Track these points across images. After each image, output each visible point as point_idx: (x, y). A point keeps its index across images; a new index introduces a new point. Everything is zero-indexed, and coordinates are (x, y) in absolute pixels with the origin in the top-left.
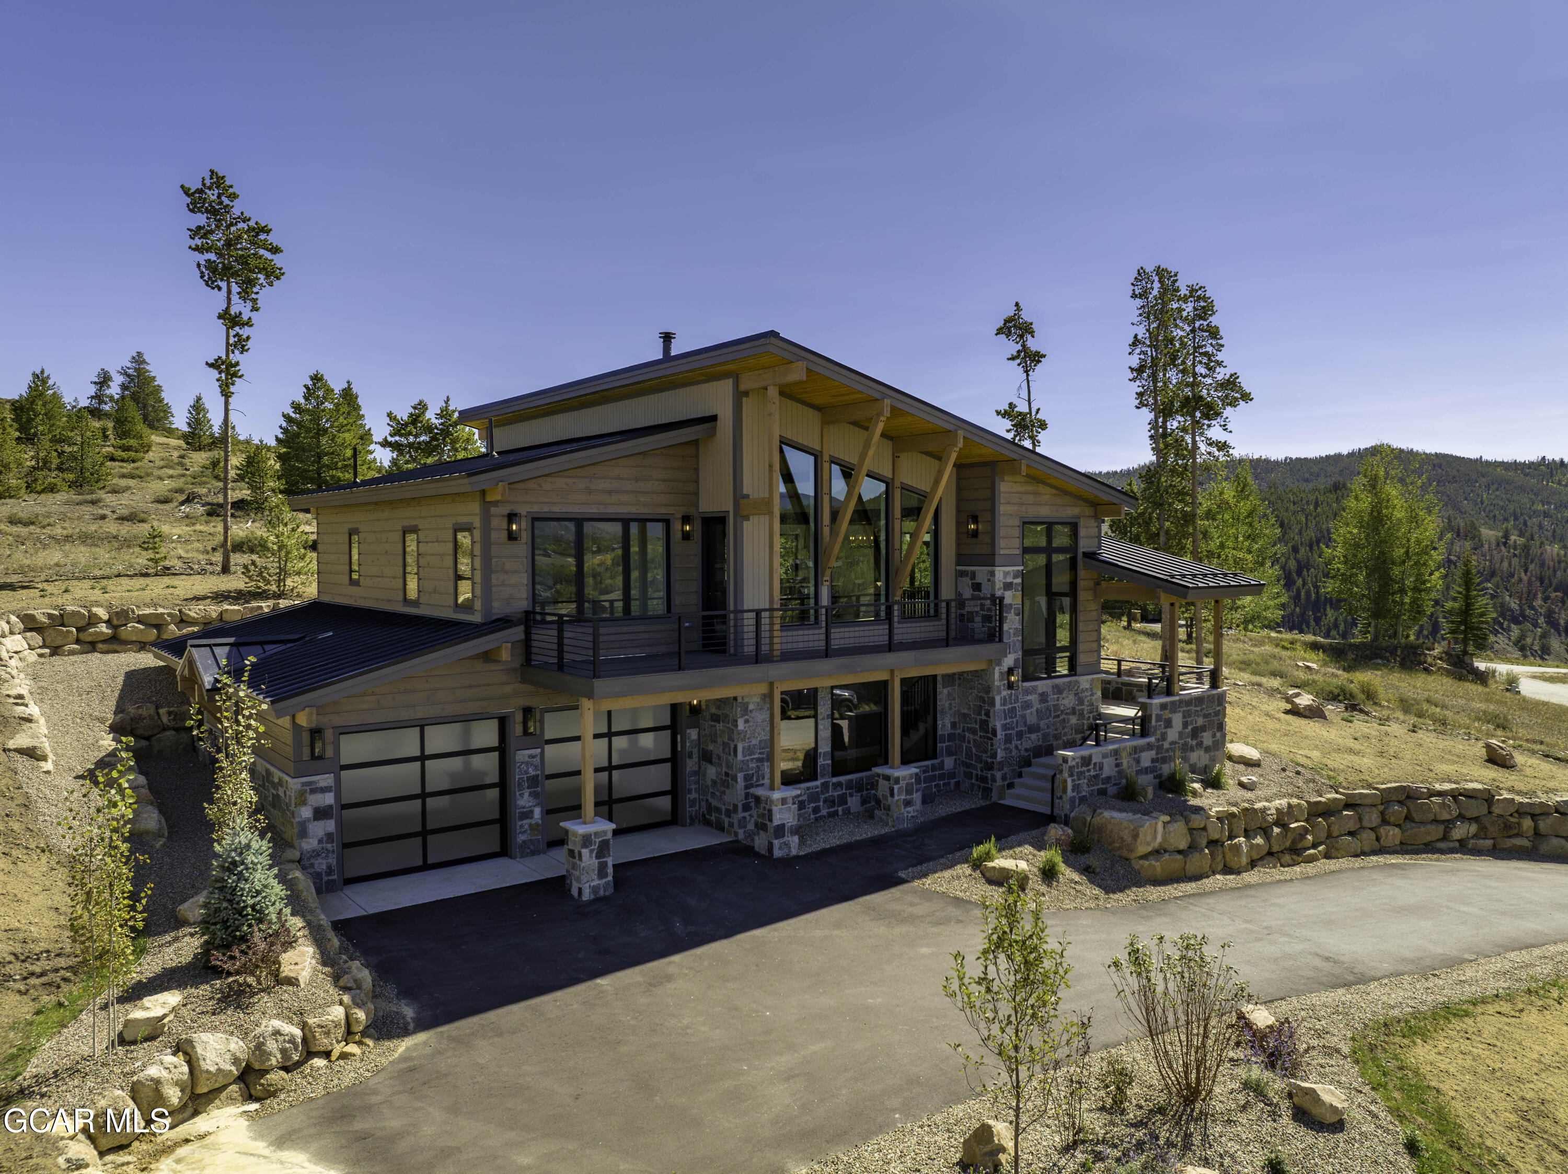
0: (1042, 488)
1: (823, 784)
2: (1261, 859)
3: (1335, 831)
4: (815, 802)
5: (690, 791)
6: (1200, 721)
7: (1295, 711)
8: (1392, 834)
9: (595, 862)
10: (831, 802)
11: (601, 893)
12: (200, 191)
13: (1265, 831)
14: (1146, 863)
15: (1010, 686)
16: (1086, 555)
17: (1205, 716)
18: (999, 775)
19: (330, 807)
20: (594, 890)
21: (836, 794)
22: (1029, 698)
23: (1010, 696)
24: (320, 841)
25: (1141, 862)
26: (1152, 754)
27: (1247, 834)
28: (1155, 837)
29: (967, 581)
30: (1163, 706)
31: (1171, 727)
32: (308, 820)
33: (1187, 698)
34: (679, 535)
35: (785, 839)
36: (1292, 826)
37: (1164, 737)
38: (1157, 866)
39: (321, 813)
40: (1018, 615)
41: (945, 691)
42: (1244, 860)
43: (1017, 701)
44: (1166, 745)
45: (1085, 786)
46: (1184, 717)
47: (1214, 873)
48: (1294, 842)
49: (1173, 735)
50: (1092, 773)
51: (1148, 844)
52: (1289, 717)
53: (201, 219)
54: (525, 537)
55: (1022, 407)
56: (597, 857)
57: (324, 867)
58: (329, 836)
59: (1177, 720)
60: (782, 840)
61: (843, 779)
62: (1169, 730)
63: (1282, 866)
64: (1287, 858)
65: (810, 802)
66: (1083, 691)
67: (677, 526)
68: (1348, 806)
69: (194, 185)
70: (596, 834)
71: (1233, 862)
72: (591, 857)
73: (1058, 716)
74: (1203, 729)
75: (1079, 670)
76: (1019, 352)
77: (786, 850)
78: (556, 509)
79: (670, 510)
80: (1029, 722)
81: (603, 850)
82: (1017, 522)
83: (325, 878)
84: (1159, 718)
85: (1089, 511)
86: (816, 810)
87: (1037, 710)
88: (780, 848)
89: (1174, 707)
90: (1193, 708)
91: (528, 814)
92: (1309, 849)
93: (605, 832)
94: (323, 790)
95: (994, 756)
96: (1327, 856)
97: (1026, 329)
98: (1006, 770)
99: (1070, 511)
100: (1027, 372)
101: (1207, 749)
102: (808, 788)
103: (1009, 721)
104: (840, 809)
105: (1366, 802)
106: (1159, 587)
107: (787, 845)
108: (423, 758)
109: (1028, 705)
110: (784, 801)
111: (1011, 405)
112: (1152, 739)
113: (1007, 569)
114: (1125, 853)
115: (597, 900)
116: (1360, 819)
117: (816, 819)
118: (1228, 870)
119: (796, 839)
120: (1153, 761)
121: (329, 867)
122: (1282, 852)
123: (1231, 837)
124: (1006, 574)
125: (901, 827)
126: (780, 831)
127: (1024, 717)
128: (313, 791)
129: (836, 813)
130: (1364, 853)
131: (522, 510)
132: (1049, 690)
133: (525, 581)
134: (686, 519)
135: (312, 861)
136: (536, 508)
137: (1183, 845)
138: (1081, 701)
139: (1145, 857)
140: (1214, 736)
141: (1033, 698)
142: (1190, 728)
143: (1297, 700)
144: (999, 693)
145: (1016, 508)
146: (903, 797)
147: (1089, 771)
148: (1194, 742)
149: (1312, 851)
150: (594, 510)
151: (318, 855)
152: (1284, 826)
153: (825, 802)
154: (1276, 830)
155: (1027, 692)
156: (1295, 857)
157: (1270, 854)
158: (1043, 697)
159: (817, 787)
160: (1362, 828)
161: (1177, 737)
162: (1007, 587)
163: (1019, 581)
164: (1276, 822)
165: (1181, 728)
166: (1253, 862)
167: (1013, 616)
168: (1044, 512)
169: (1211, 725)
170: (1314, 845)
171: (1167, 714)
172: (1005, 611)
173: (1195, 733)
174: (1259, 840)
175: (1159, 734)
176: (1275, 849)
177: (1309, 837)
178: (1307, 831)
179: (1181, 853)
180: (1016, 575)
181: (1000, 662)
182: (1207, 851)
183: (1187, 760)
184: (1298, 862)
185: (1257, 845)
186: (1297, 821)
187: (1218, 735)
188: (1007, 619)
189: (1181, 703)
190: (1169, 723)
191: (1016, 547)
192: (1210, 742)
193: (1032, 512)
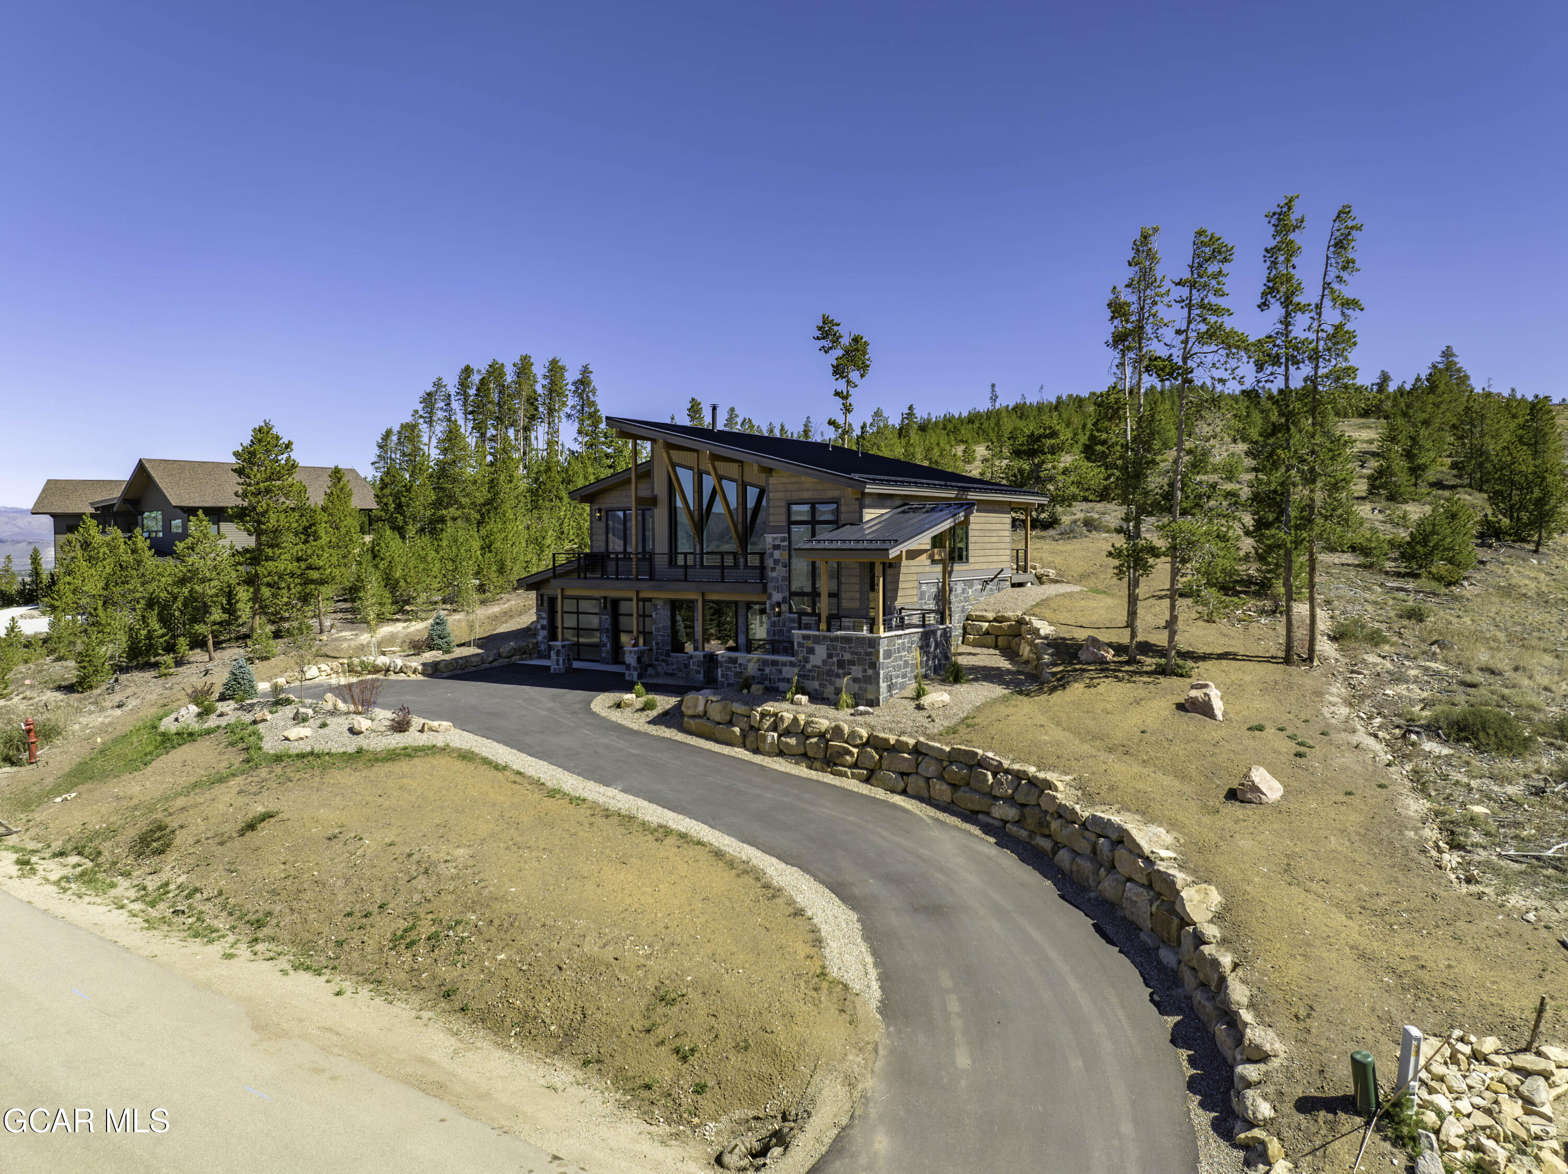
0: (803, 479)
3: (885, 764)
6: (847, 656)
8: (941, 790)
12: (822, 327)
13: (805, 738)
14: (686, 720)
15: (778, 615)
16: (845, 525)
17: (852, 653)
23: (779, 621)
24: (543, 638)
25: (685, 718)
26: (797, 670)
27: (784, 733)
30: (806, 637)
31: (814, 654)
33: (832, 635)
35: (631, 672)
36: (834, 743)
37: (806, 660)
39: (543, 627)
40: (786, 567)
43: (784, 625)
44: (809, 666)
46: (828, 649)
47: (744, 747)
49: (815, 660)
54: (604, 518)
57: (543, 649)
58: (545, 637)
59: (821, 651)
62: (811, 656)
63: (810, 768)
64: (818, 764)
69: (819, 324)
74: (851, 663)
82: (783, 504)
83: (544, 653)
84: (800, 645)
85: (850, 493)
89: (817, 640)
90: (839, 644)
91: (605, 645)
92: (845, 766)
94: (543, 619)
96: (864, 780)
99: (831, 494)
101: (856, 680)
105: (930, 753)
110: (631, 652)
112: (793, 659)
113: (775, 535)
115: (555, 674)
116: (915, 764)
121: (545, 649)
122: (817, 759)
124: (774, 539)
126: (629, 667)
130: (904, 792)
131: (603, 507)
133: (604, 539)
135: (540, 645)
136: (608, 506)
140: (865, 671)
142: (835, 659)
145: (782, 494)
148: (841, 671)
150: (626, 505)
151: (542, 643)
152: (827, 742)
154: (813, 740)
157: (805, 755)
160: (914, 772)
161: (819, 663)
162: (776, 547)
163: (786, 543)
164: (822, 735)
165: (825, 657)
166: (781, 754)
167: (779, 567)
168: (807, 495)
169: (861, 662)
170: (855, 765)
171: (809, 644)
172: (769, 563)
173: (841, 664)
174: (792, 741)
175: (800, 656)
176: (810, 754)
177: (848, 758)
178: (850, 753)
179: (719, 723)
180: (783, 540)
181: (770, 597)
182: (737, 730)
183: (832, 683)
184: (823, 771)
185: (787, 743)
186: (846, 742)
187: (870, 672)
188: (773, 569)
189: (825, 638)
190: (811, 651)
191: (782, 520)
192: (860, 676)
193: (796, 496)
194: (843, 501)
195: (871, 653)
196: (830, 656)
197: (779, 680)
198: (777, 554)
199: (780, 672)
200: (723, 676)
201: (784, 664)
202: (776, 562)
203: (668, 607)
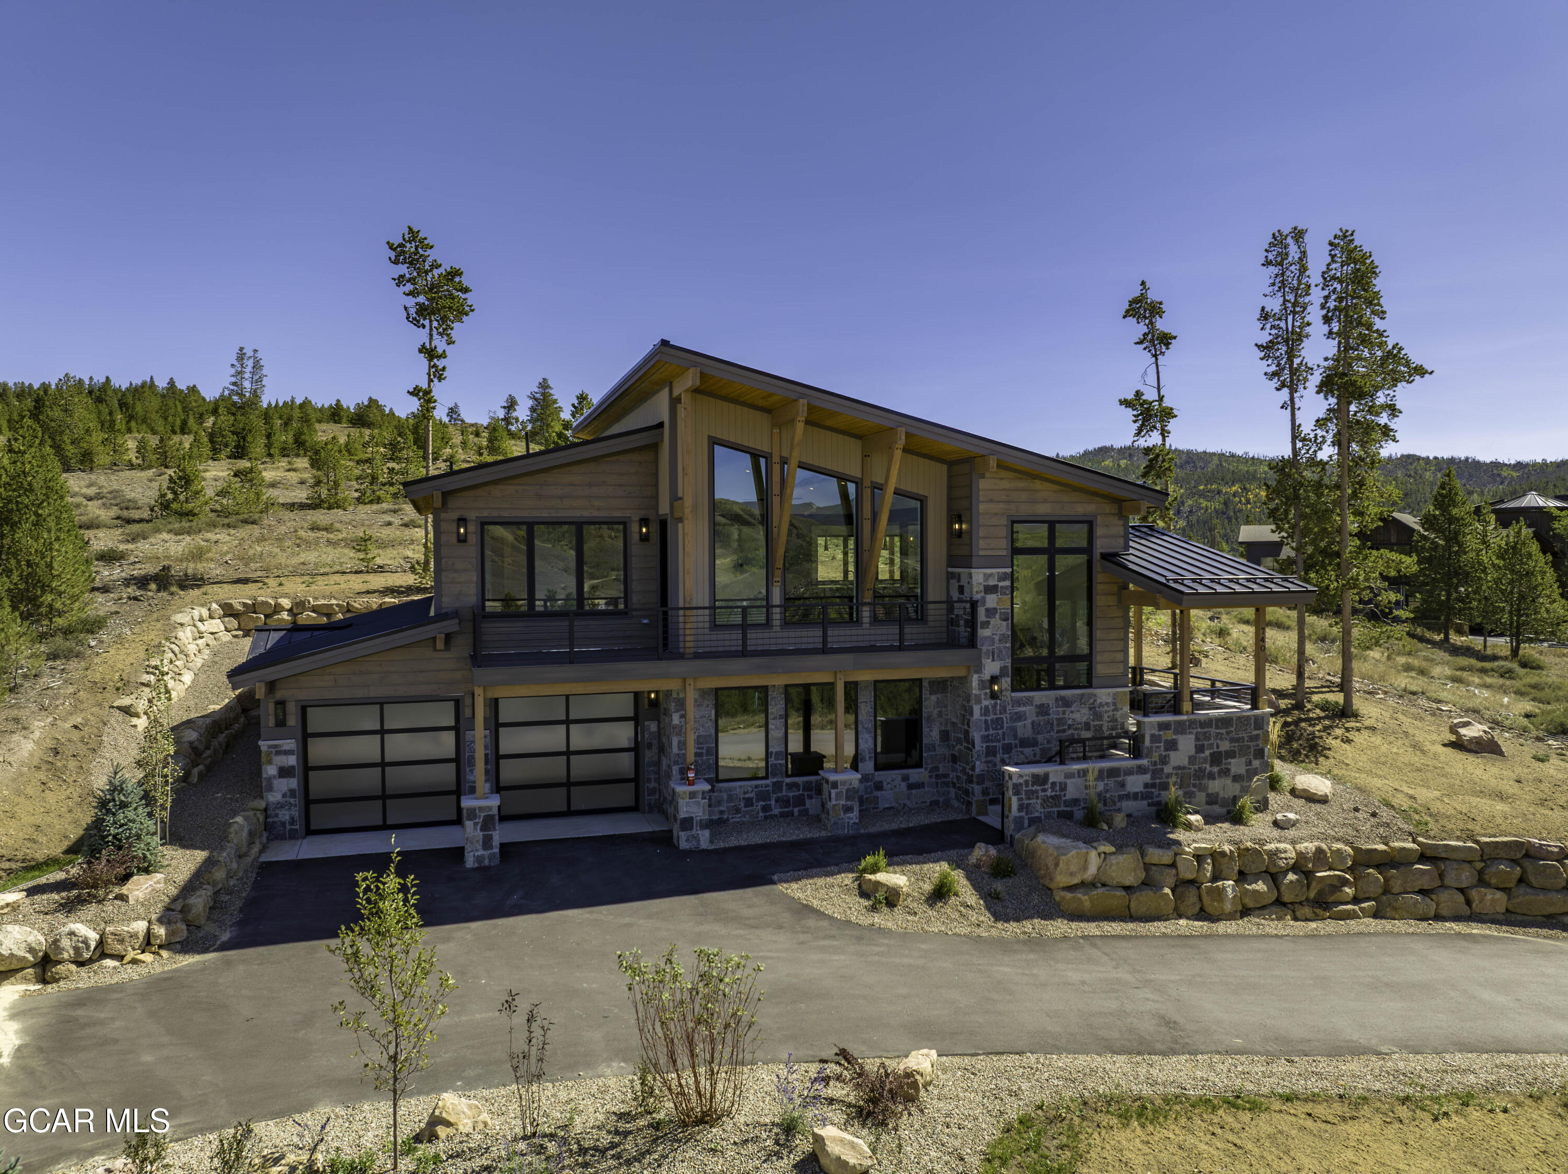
0: (1038, 484)
1: (774, 784)
2: (1263, 907)
3: (1396, 886)
4: (764, 800)
5: (649, 780)
6: (1225, 746)
7: (1458, 745)
8: (1491, 899)
9: (479, 834)
10: (785, 802)
11: (486, 863)
12: (401, 245)
13: (1274, 877)
14: (1069, 895)
15: (994, 696)
16: (1106, 557)
17: (1232, 740)
18: (977, 789)
19: (293, 767)
20: (479, 859)
21: (791, 794)
22: (1022, 709)
23: (995, 706)
24: (284, 796)
25: (1063, 893)
26: (1147, 778)
27: (1242, 877)
28: (1085, 868)
29: (954, 584)
30: (1164, 726)
31: (1176, 749)
32: (274, 777)
33: (1202, 718)
34: (636, 537)
35: (694, 832)
36: (1319, 874)
37: (1164, 760)
38: (1085, 900)
39: (285, 772)
40: (1006, 620)
41: (934, 698)
42: (1228, 907)
43: (1004, 710)
44: (1168, 769)
45: (1038, 807)
46: (1197, 739)
47: (1180, 916)
48: (1320, 893)
49: (1178, 758)
50: (1049, 793)
51: (1072, 874)
52: (1449, 750)
53: (403, 269)
54: (473, 539)
55: (1150, 395)
56: (482, 830)
57: (287, 817)
58: (292, 793)
59: (1187, 744)
60: (689, 833)
61: (800, 780)
62: (1172, 754)
63: (1296, 919)
64: (1306, 911)
65: (758, 800)
66: (1101, 705)
67: (635, 528)
68: (1423, 857)
69: (397, 241)
70: (481, 809)
71: (1211, 906)
72: (475, 829)
73: (1064, 731)
74: (1231, 754)
75: (1095, 681)
76: (1145, 335)
77: (695, 843)
78: (506, 514)
79: (627, 513)
80: (1020, 734)
81: (487, 824)
82: (1004, 521)
83: (288, 827)
84: (1155, 739)
85: (1108, 508)
86: (765, 809)
87: (1033, 723)
88: (687, 840)
89: (1181, 728)
90: (1213, 731)
92: (1347, 903)
93: (490, 808)
94: (287, 753)
95: (973, 769)
96: (1376, 915)
97: (1155, 310)
98: (987, 784)
99: (1084, 508)
100: (1155, 356)
101: (1237, 778)
102: (756, 787)
103: (991, 732)
104: (796, 810)
105: (1454, 856)
106: (1160, 592)
107: (696, 838)
108: (382, 732)
109: (1019, 717)
110: (692, 795)
111: (1138, 394)
112: (1144, 762)
113: (989, 571)
114: (1047, 882)
116: (1441, 876)
117: (766, 818)
118: (1203, 915)
119: (707, 833)
120: (1146, 785)
121: (292, 818)
122: (1301, 903)
123: (1215, 878)
124: (987, 577)
125: (840, 832)
126: (687, 824)
127: (1014, 730)
128: (278, 753)
129: (791, 814)
130: (1438, 918)
131: (472, 515)
132: (1052, 703)
133: (475, 579)
134: (644, 521)
135: (277, 811)
136: (485, 514)
137: (1130, 880)
138: (1098, 716)
139: (1070, 888)
140: (1249, 763)
141: (1029, 710)
142: (1207, 753)
143: (1463, 731)
144: (979, 701)
145: (1002, 506)
146: (843, 802)
147: (1044, 790)
148: (1215, 769)
149: (1350, 907)
150: (544, 514)
151: (282, 807)
152: (1308, 875)
153: (777, 801)
154: (1291, 877)
155: (1018, 702)
156: (1318, 911)
157: (1279, 902)
158: (1043, 710)
159: (767, 786)
160: (1443, 886)
161: (1185, 762)
162: (990, 590)
163: (1007, 583)
164: (1295, 868)
165: (1193, 752)
166: (1245, 912)
167: (996, 621)
168: (1044, 509)
169: (1243, 751)
170: (1356, 900)
171: (1169, 735)
172: (982, 616)
173: (1216, 758)
174: (1260, 886)
175: (1155, 756)
176: (1287, 898)
177: (1347, 890)
178: (1345, 882)
179: (1127, 888)
180: (1002, 578)
181: (979, 669)
182: (1167, 890)
183: (1203, 788)
184: (1316, 918)
185: (1256, 892)
186: (1330, 869)
187: (1256, 763)
188: (986, 625)
189: (1192, 723)
190: (1172, 746)
191: (1001, 547)
192: (1242, 770)
193: (1025, 510)
194: (1099, 520)
195: (1257, 737)
196: (1200, 749)
197: (1121, 798)
198: (992, 601)
199: (1123, 785)
200: (1021, 808)
201: (1129, 772)
202: (991, 612)
203: (711, 701)
